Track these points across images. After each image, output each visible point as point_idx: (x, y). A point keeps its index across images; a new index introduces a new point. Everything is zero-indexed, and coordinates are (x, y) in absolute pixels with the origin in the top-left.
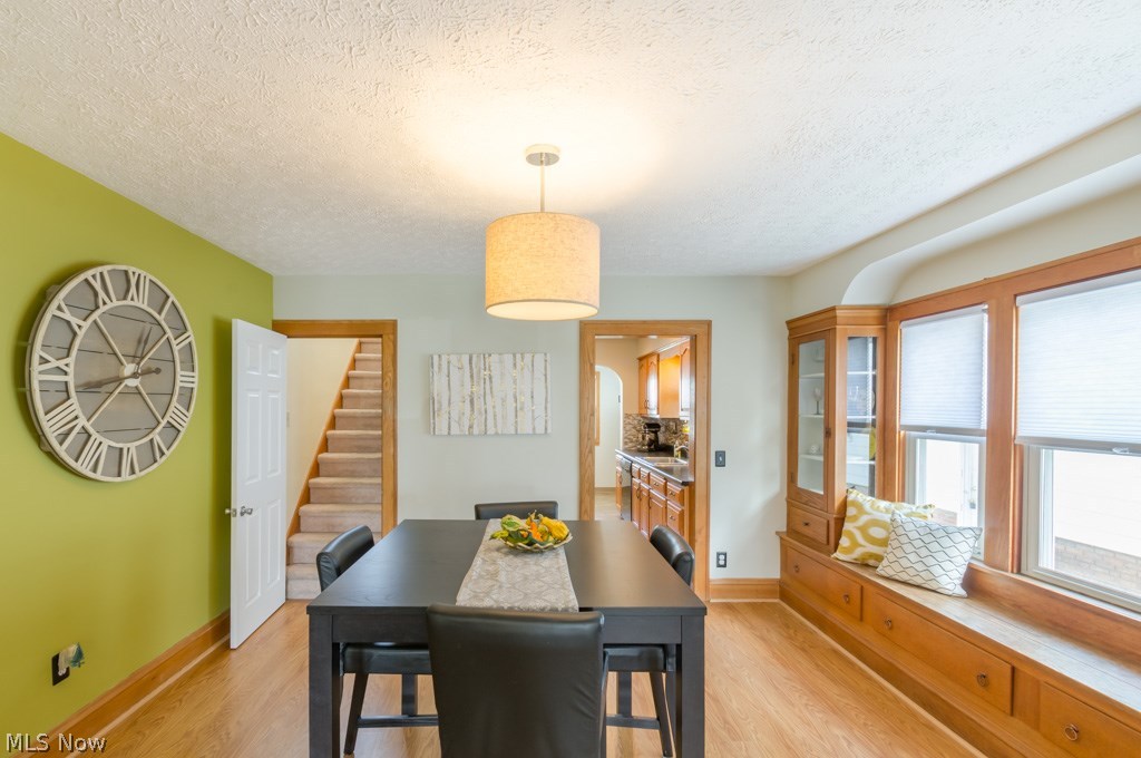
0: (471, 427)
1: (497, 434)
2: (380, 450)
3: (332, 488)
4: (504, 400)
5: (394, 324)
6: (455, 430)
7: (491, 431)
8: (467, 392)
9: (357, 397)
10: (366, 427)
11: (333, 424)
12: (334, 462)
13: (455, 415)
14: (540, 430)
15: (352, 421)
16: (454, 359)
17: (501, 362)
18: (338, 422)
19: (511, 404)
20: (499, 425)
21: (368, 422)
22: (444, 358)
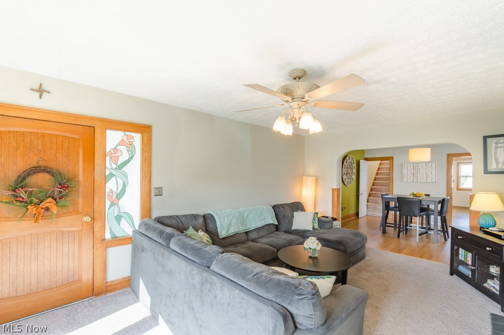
0: (413, 180)
1: (421, 182)
2: (389, 186)
3: (376, 194)
4: (423, 174)
5: (393, 157)
6: (409, 181)
7: (419, 181)
8: (412, 172)
9: (381, 173)
10: (384, 180)
11: (375, 180)
12: (376, 188)
13: (409, 177)
14: (434, 181)
15: (380, 179)
16: (409, 165)
17: (422, 165)
18: (377, 179)
19: (425, 176)
20: (421, 179)
21: (384, 179)
22: (406, 165)
